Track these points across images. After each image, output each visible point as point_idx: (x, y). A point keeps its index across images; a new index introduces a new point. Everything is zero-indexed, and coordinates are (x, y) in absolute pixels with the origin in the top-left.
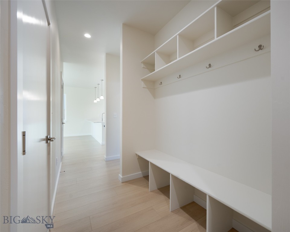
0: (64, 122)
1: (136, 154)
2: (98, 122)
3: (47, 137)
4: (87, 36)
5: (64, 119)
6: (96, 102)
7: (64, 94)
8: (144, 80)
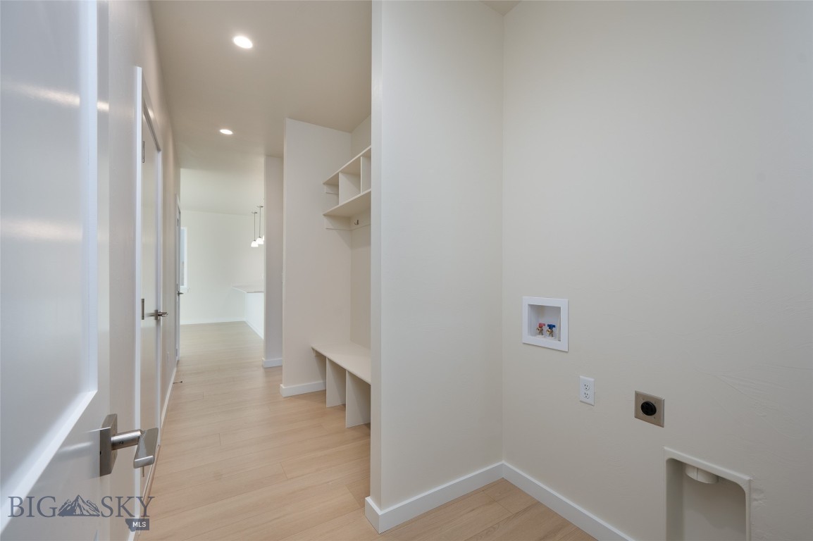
0: (181, 292)
1: (313, 349)
2: (255, 292)
3: (157, 311)
4: (226, 132)
5: (183, 285)
6: (257, 246)
7: (182, 228)
8: (329, 216)
